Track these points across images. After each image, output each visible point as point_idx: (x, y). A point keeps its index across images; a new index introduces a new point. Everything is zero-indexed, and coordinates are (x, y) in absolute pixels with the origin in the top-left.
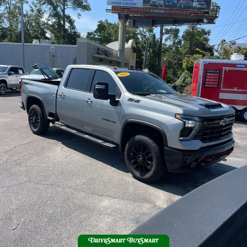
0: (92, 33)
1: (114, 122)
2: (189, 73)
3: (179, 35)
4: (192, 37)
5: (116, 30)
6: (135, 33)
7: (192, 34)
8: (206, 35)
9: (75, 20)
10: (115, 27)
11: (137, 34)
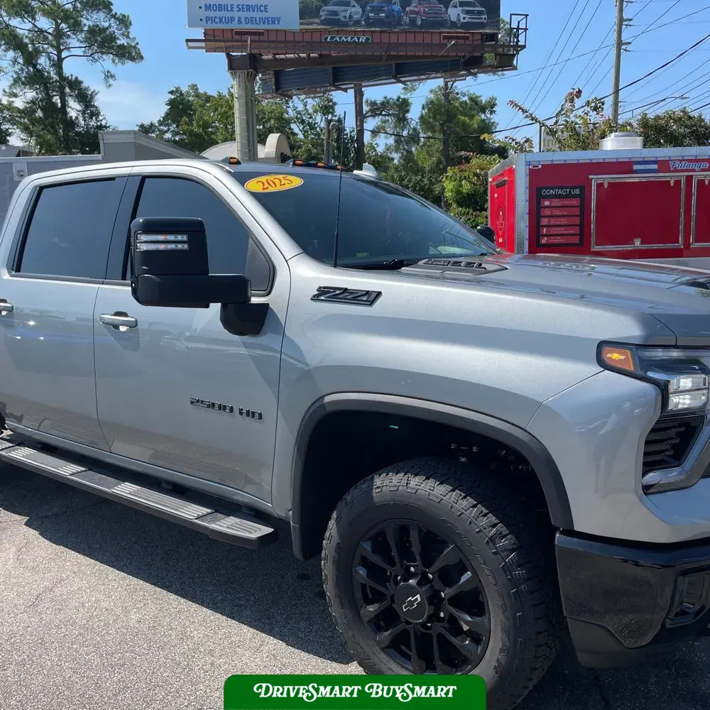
0: (152, 125)
1: (251, 414)
2: (471, 211)
3: (409, 116)
4: (447, 121)
5: (226, 112)
6: (282, 119)
7: (448, 111)
8: (484, 112)
9: (96, 91)
10: (222, 106)
11: (288, 122)
